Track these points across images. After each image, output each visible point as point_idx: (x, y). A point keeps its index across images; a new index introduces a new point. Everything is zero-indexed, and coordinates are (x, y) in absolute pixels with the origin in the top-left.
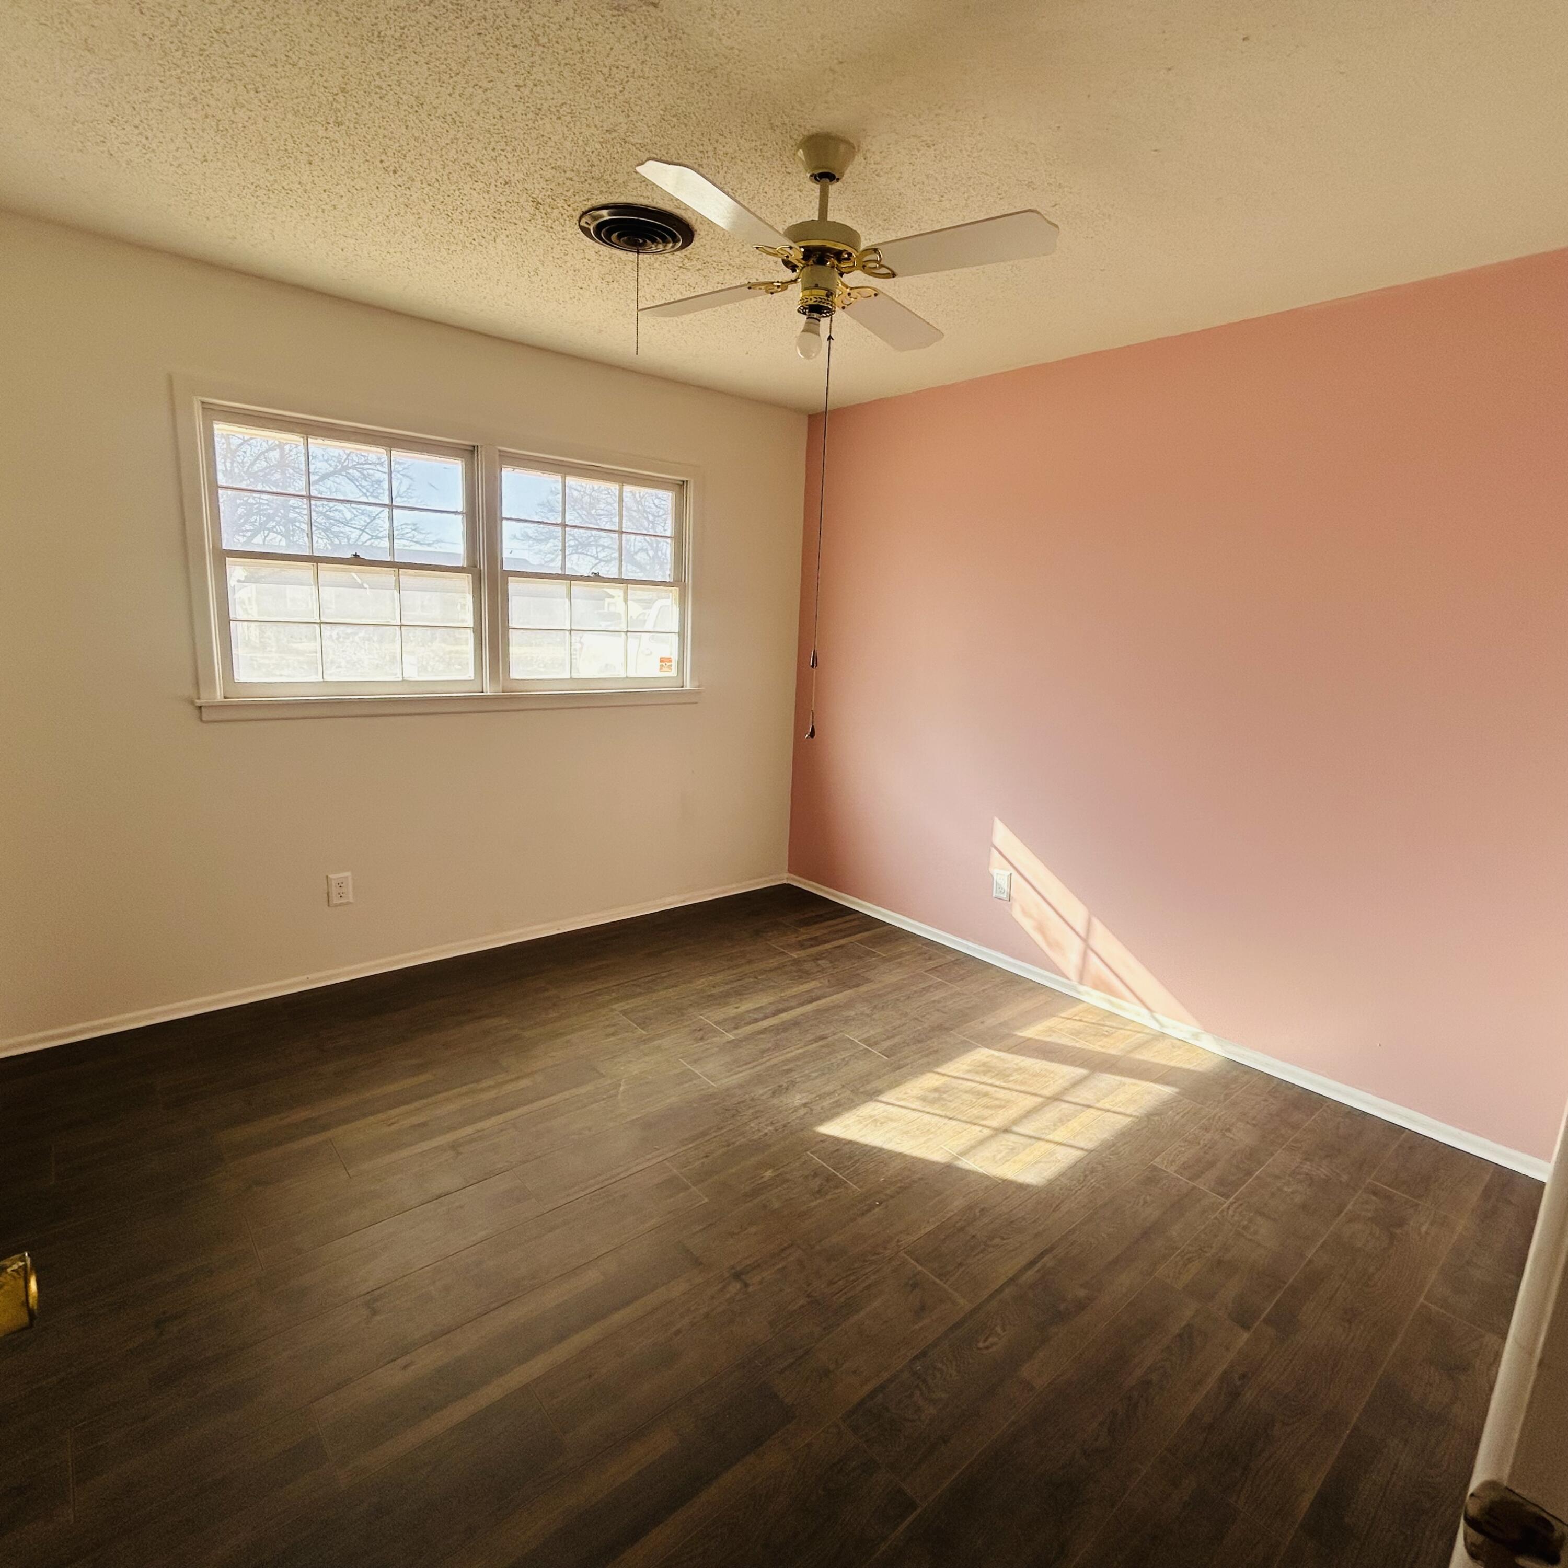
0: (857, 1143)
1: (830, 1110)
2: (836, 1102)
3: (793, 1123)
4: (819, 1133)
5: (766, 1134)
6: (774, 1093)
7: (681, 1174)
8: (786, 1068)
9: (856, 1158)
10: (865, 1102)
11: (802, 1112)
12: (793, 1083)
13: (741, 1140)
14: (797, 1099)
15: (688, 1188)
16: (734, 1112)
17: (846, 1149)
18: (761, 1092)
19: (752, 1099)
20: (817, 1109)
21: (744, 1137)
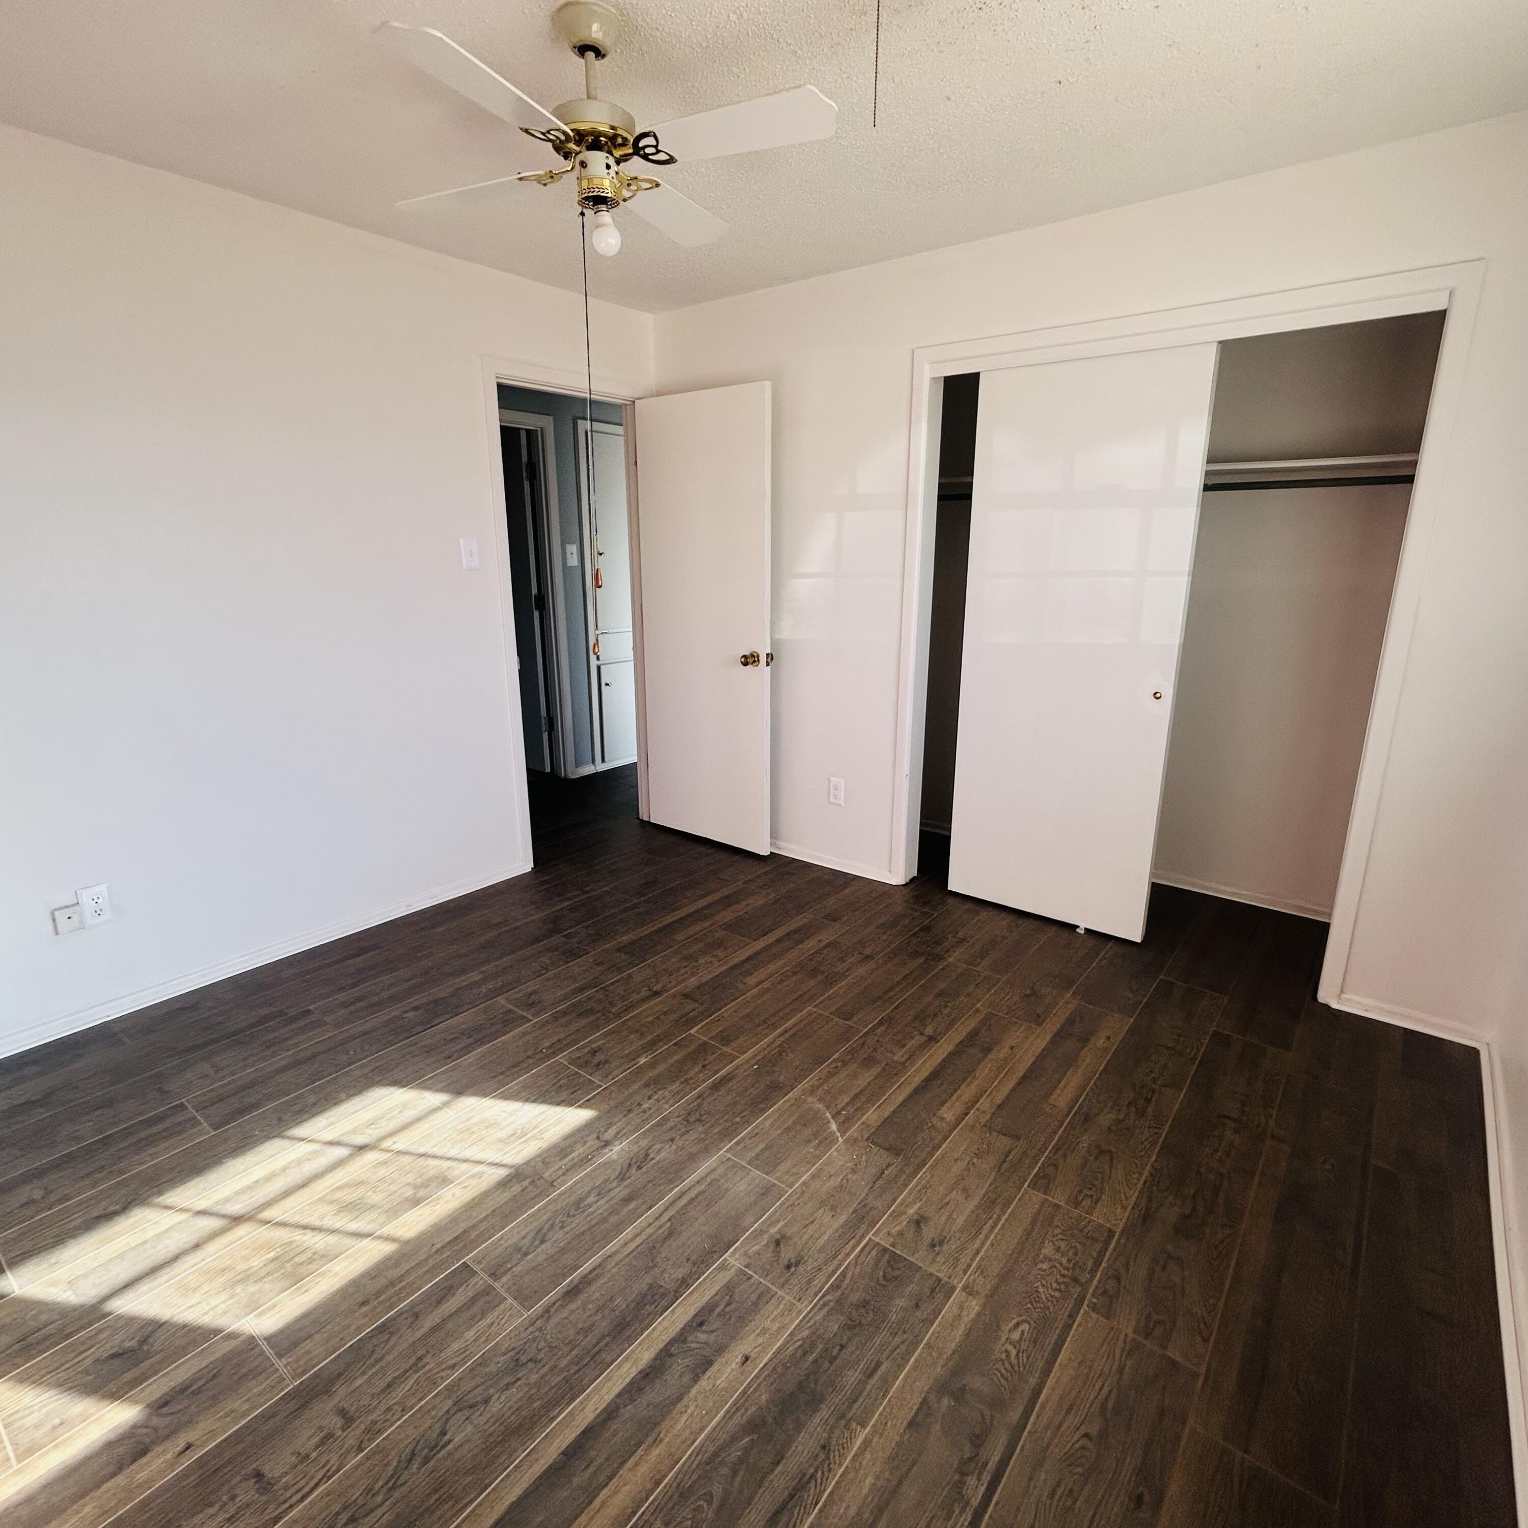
0: (550, 1103)
1: (575, 1142)
2: (566, 1156)
3: (620, 1116)
4: (591, 1108)
5: (650, 1098)
6: (647, 1155)
7: (720, 1049)
8: (633, 1205)
9: (555, 1088)
10: (528, 1163)
11: (611, 1132)
12: (622, 1177)
13: (675, 1087)
14: (616, 1151)
15: (710, 1039)
16: (692, 1119)
17: (564, 1095)
18: (663, 1154)
19: (672, 1140)
20: (592, 1143)
21: (672, 1091)
